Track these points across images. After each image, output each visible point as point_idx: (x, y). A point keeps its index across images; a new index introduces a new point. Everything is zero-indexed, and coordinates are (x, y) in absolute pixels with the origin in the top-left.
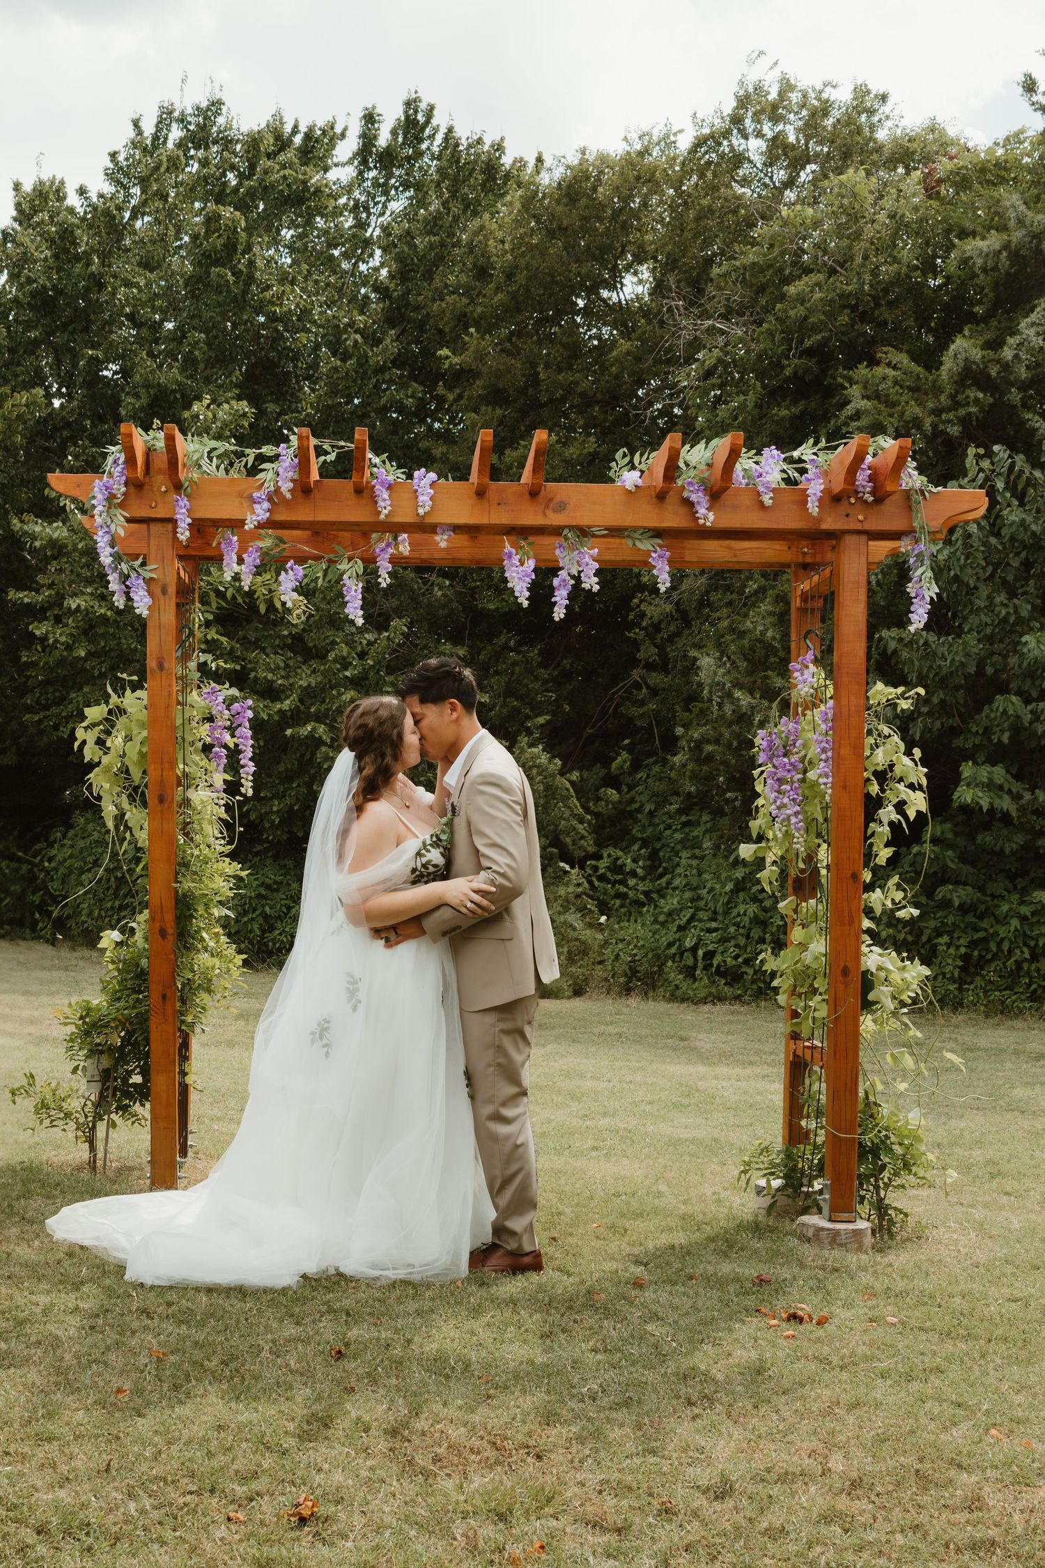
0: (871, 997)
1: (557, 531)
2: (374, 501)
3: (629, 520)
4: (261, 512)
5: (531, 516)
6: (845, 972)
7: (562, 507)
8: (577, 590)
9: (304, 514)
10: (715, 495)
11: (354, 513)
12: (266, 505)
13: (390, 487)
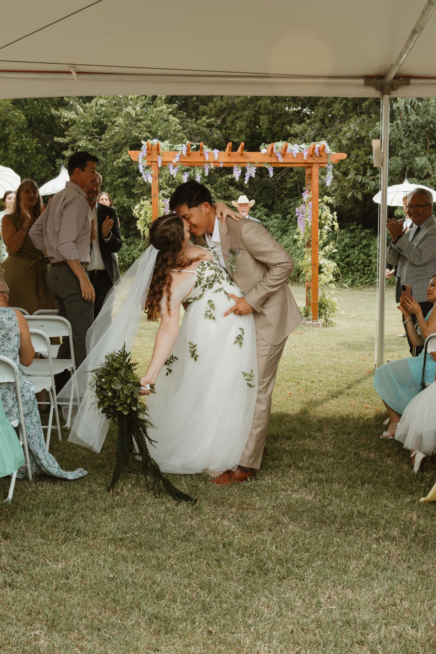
0: (322, 270)
1: (246, 163)
2: (204, 157)
3: (263, 161)
4: (177, 159)
5: (241, 160)
6: (315, 264)
7: (248, 158)
8: (251, 178)
9: (188, 160)
10: (283, 155)
11: (200, 159)
12: (179, 158)
13: (208, 153)
